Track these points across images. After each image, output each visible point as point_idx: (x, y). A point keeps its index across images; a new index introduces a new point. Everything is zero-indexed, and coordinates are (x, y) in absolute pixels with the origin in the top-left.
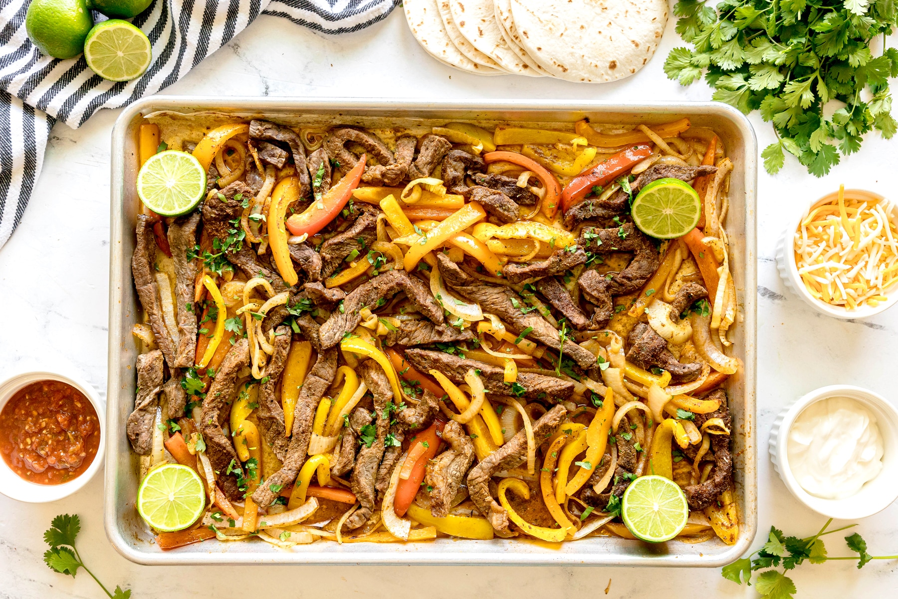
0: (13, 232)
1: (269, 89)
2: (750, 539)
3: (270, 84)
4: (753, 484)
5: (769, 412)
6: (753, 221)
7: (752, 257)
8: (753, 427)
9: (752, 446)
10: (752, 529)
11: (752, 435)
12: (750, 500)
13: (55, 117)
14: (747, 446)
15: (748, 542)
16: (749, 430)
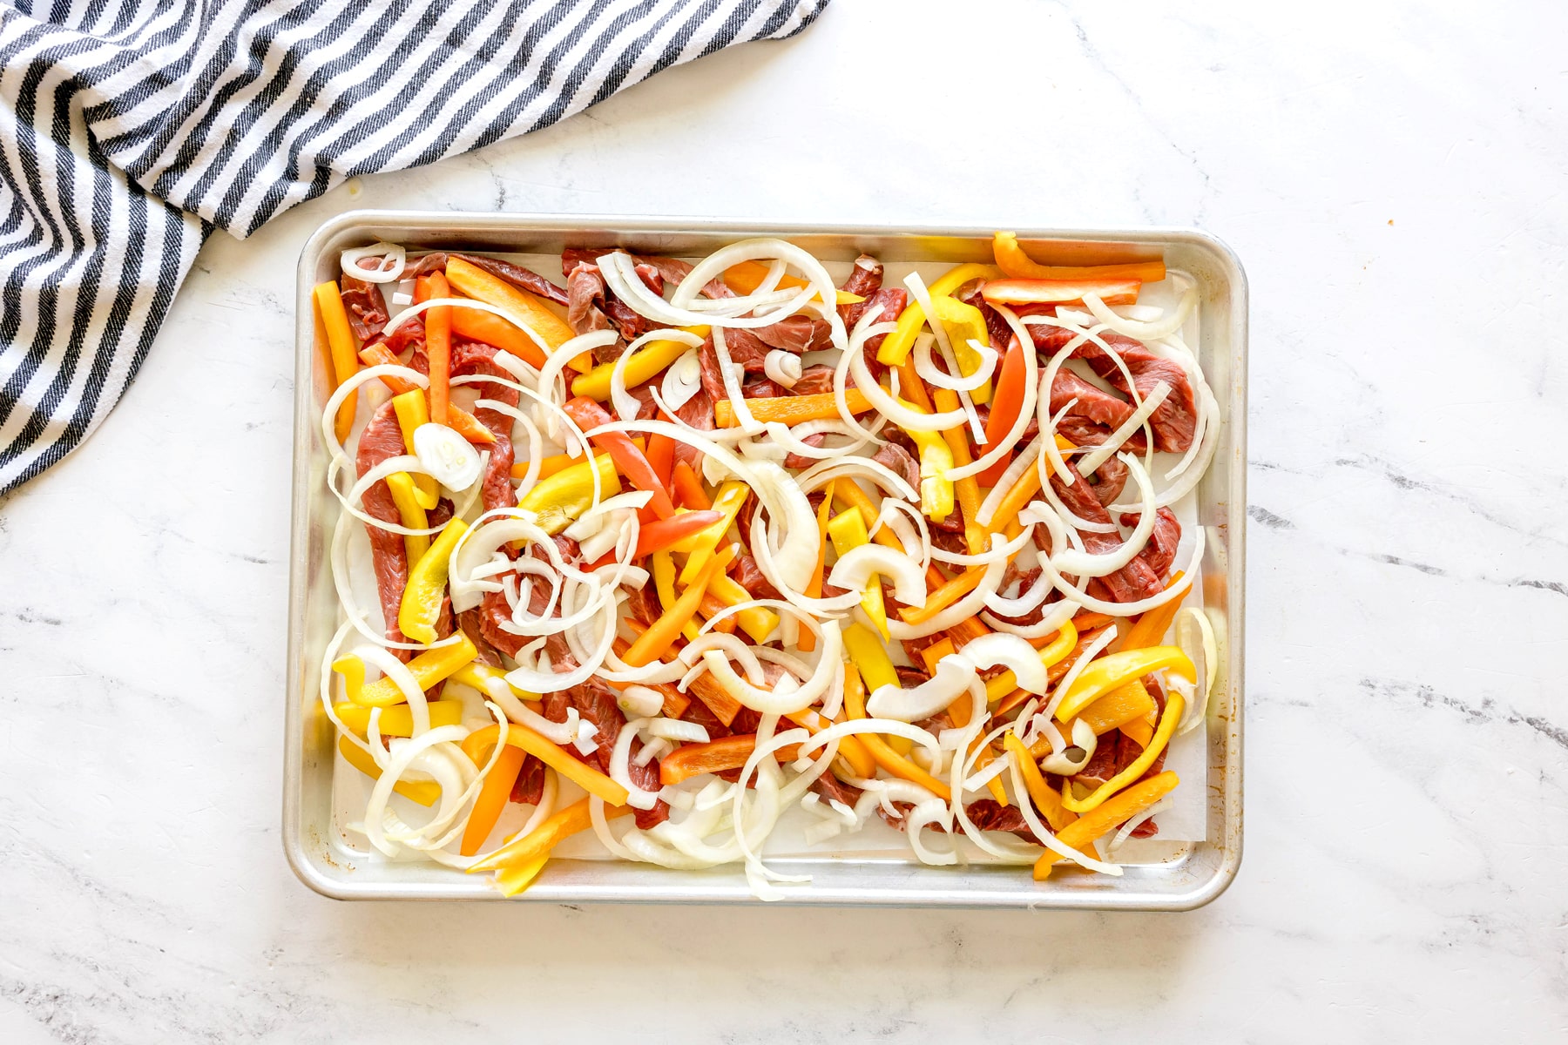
0: (123, 394)
1: (506, 195)
2: (1232, 870)
3: (507, 186)
4: (1238, 790)
5: (1266, 699)
6: (1242, 403)
7: (1240, 456)
8: (1238, 704)
9: (1238, 734)
10: (1235, 856)
11: (1237, 718)
12: (1234, 814)
13: (211, 221)
14: (1230, 734)
15: (1229, 875)
16: (1232, 711)
